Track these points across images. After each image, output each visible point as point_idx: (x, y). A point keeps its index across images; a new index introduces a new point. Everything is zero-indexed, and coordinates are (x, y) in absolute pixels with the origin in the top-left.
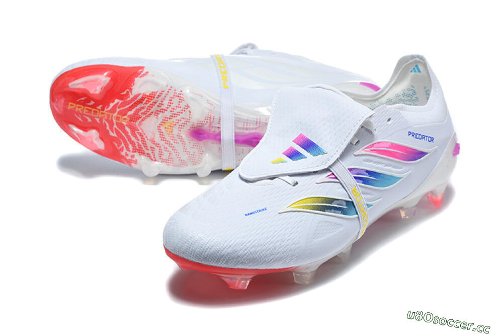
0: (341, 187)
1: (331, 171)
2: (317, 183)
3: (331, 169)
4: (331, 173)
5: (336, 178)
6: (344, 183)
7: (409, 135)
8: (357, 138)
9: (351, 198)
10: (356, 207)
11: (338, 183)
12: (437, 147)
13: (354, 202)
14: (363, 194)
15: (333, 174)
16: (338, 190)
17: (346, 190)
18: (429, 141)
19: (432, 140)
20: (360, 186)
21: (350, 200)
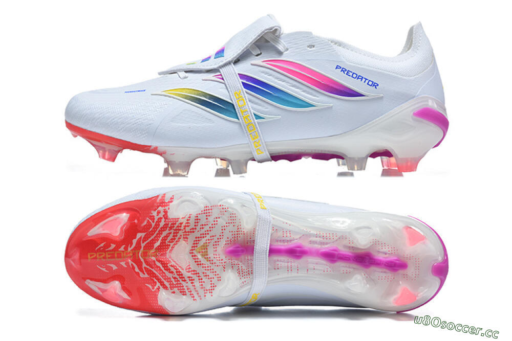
0: (225, 87)
1: (220, 72)
2: (203, 80)
3: (220, 70)
4: (220, 74)
5: (223, 79)
6: (229, 84)
7: (336, 68)
8: (260, 50)
9: (232, 101)
10: (237, 110)
11: (223, 83)
12: (382, 95)
13: (235, 105)
14: (250, 101)
15: (221, 75)
16: (221, 90)
17: (229, 92)
18: (368, 84)
19: (375, 85)
20: (246, 92)
21: (231, 102)
